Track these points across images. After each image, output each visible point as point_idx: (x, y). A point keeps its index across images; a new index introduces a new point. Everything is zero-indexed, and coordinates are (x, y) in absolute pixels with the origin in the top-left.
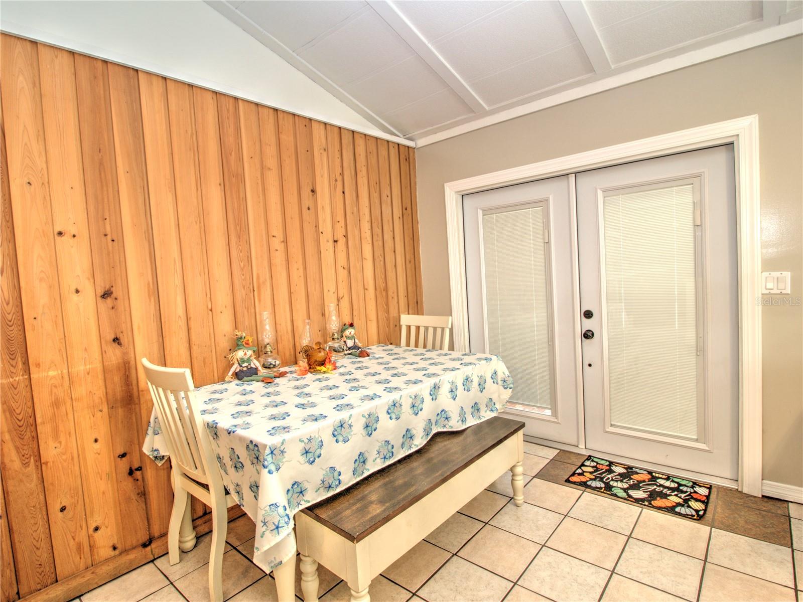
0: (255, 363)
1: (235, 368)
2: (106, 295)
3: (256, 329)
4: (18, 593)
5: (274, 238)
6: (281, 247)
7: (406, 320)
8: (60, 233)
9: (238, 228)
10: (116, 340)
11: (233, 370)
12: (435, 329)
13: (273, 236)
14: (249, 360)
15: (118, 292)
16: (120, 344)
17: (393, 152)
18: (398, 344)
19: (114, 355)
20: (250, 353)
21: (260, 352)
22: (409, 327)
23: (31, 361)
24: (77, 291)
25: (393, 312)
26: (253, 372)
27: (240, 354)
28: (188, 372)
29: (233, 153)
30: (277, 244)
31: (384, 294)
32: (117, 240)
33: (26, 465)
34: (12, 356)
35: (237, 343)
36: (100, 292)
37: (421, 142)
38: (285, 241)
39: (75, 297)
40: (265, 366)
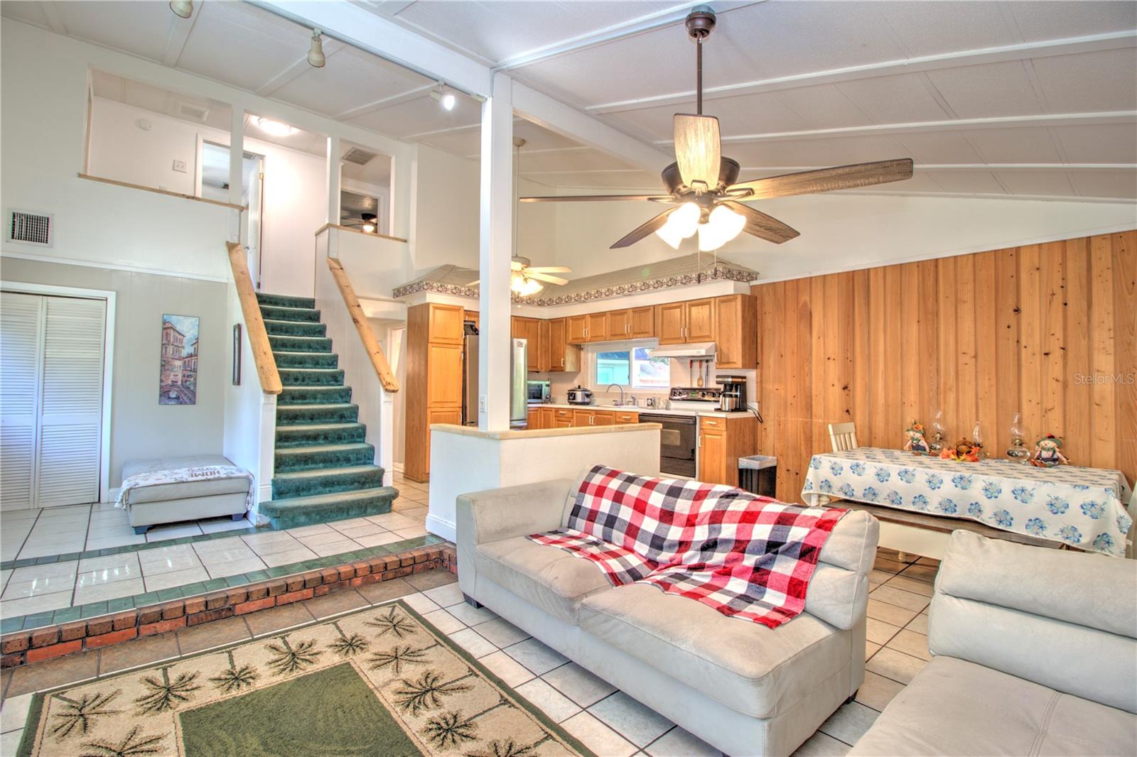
0: (923, 444)
2: (845, 388)
5: (965, 355)
8: (829, 359)
9: (930, 350)
10: (848, 411)
11: (909, 443)
13: (964, 353)
15: (850, 387)
16: (849, 414)
20: (919, 434)
23: (813, 414)
24: (833, 385)
26: (921, 449)
29: (931, 299)
34: (807, 409)
36: (843, 386)
39: (832, 388)
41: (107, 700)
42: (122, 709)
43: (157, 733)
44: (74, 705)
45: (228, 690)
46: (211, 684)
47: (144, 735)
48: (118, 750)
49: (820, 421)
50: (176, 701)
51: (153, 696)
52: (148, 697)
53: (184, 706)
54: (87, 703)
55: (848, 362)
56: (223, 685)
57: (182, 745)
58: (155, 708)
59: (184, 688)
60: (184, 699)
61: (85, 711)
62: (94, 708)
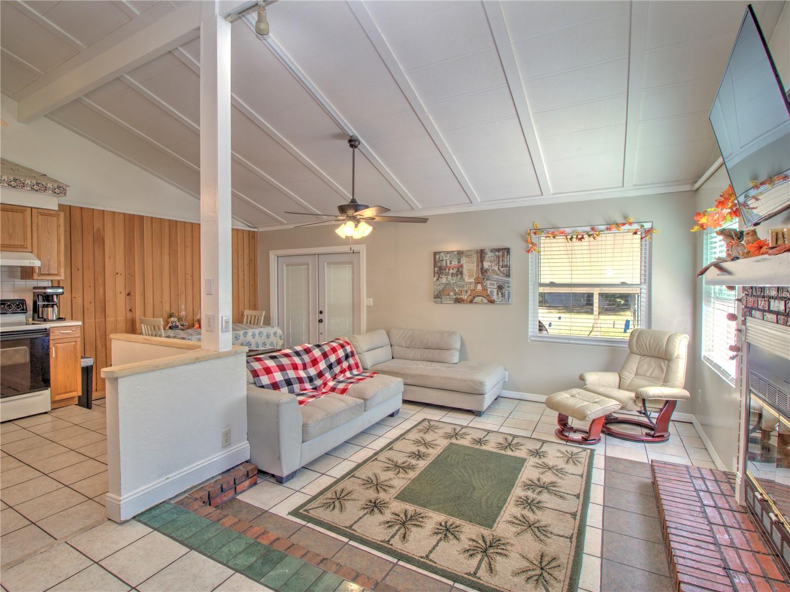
0: (178, 324)
1: (170, 325)
2: (129, 294)
3: (179, 311)
4: (96, 390)
6: (190, 278)
7: (247, 312)
8: (117, 273)
10: (130, 310)
11: (169, 325)
12: (255, 316)
13: (187, 274)
14: (175, 322)
15: (132, 293)
17: (246, 236)
18: (242, 323)
19: (129, 315)
20: (176, 319)
21: (180, 319)
22: (247, 316)
24: (120, 293)
25: (241, 308)
26: (177, 327)
27: (173, 319)
28: (162, 319)
29: (174, 242)
30: (189, 277)
31: (237, 300)
32: (133, 276)
33: (102, 348)
34: (101, 312)
35: (171, 316)
36: (127, 293)
37: (261, 230)
38: (192, 276)
39: (120, 295)
40: (181, 325)
41: (524, 572)
42: (518, 555)
43: (509, 525)
44: (545, 583)
45: (459, 526)
46: (462, 537)
47: (514, 529)
48: (530, 529)
49: (112, 319)
50: (488, 540)
51: (497, 553)
52: (500, 554)
53: (486, 532)
54: (536, 578)
55: (130, 277)
56: (458, 531)
57: (502, 512)
58: (501, 543)
59: (477, 545)
60: (483, 537)
61: (538, 572)
62: (533, 569)
